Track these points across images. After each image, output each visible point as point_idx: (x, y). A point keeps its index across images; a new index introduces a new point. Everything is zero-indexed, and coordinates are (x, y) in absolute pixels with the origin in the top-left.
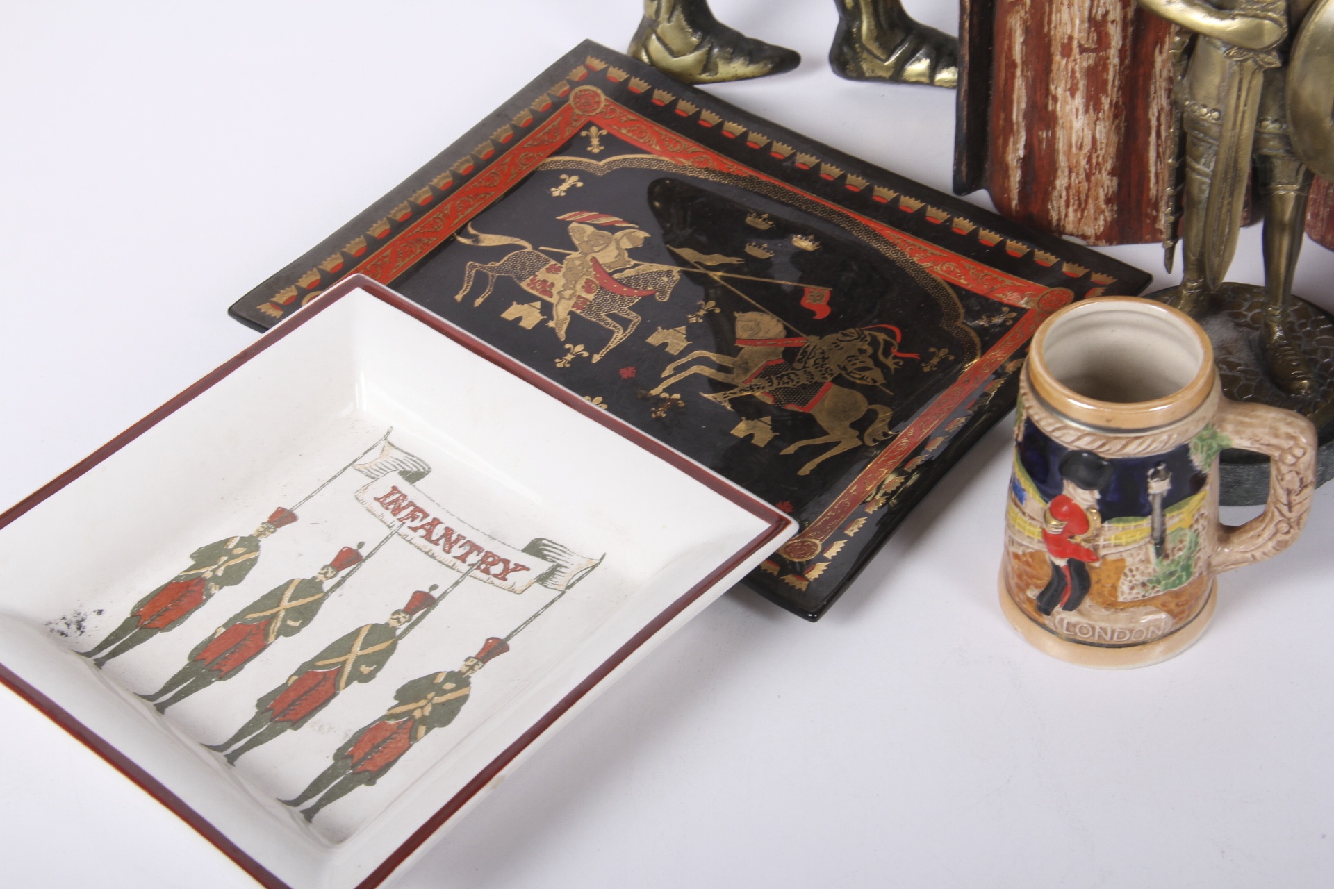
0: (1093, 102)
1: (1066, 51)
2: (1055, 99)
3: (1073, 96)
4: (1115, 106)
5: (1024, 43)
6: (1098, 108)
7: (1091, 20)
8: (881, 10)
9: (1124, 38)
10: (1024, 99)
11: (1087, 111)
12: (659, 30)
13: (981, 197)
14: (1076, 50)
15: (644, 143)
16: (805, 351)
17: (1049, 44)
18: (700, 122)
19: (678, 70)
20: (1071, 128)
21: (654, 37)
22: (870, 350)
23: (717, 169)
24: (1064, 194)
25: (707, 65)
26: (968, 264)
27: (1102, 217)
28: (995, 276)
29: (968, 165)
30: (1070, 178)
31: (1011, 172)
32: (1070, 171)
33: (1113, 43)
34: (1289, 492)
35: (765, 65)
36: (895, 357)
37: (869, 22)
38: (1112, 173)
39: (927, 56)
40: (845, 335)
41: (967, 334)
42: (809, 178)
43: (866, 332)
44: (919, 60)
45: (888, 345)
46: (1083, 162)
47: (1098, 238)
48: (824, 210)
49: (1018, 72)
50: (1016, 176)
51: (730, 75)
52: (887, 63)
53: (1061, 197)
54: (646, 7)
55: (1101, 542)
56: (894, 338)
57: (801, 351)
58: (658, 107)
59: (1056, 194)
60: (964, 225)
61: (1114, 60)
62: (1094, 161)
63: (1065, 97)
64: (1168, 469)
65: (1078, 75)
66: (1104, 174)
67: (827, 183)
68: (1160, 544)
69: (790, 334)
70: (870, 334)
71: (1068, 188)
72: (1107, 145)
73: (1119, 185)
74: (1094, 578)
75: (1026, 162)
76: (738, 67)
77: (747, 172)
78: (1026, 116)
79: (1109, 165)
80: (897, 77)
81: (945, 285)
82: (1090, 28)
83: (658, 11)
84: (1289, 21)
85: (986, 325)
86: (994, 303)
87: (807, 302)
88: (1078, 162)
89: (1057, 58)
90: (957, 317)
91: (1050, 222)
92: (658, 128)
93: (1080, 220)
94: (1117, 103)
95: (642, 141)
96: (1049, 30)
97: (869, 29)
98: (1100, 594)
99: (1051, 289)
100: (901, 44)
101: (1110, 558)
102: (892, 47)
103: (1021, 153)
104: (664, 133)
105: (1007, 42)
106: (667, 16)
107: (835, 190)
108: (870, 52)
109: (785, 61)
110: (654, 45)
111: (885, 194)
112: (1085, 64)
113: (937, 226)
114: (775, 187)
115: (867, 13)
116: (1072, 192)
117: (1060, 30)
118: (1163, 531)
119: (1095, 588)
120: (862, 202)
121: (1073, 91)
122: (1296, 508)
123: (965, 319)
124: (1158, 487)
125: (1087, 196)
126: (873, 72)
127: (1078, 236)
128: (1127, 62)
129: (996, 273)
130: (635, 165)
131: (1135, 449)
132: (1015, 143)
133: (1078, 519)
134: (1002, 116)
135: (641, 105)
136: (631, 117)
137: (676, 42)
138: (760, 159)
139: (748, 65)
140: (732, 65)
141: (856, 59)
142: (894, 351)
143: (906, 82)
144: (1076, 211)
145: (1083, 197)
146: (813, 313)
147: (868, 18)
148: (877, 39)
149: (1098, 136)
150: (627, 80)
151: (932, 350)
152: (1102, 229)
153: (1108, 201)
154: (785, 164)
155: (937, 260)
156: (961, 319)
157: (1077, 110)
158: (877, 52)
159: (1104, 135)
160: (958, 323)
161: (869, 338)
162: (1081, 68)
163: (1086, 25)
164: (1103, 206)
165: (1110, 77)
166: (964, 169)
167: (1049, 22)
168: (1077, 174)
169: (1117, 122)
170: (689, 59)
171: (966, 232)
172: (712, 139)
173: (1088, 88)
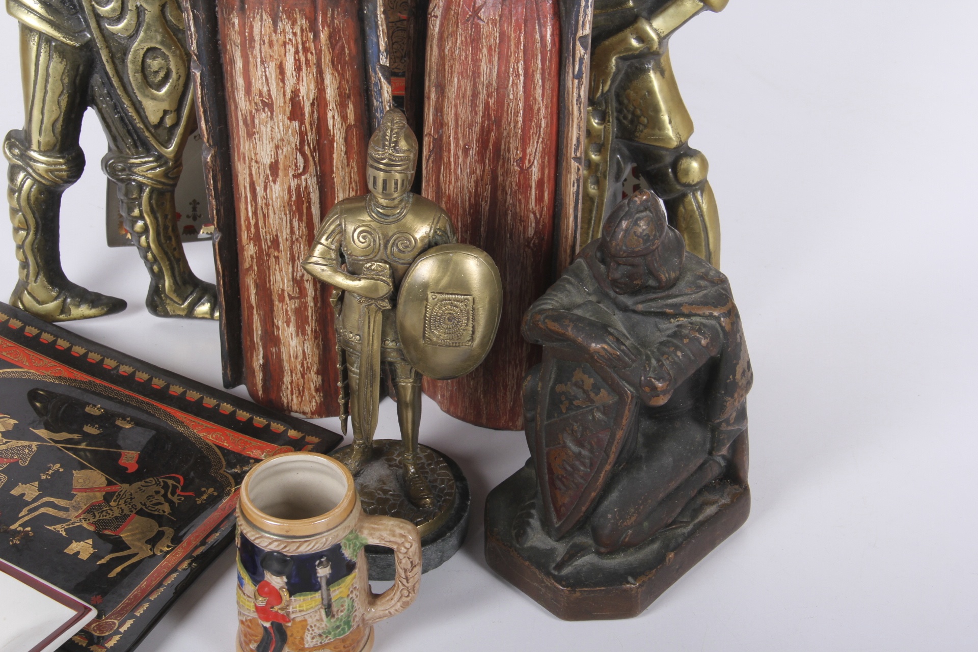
0: (301, 329)
1: (282, 299)
2: (278, 328)
3: (288, 326)
4: (315, 332)
5: (256, 294)
6: (304, 333)
7: (294, 279)
8: (177, 273)
9: (315, 290)
10: (260, 328)
11: (297, 335)
12: (29, 288)
13: (242, 390)
14: (287, 298)
15: (18, 361)
16: (119, 495)
17: (271, 294)
18: (56, 347)
19: (43, 313)
20: (289, 345)
21: (26, 292)
22: (163, 492)
23: (67, 376)
24: (289, 387)
25: (64, 309)
26: (229, 432)
27: (314, 400)
28: (246, 440)
29: (231, 369)
30: (292, 377)
31: (256, 374)
32: (292, 372)
33: (309, 294)
34: (405, 570)
35: (103, 309)
36: (179, 495)
37: (169, 281)
38: (318, 373)
39: (209, 301)
40: (146, 482)
41: (227, 478)
42: (128, 381)
43: (161, 480)
44: (203, 304)
45: (175, 488)
46: (299, 367)
47: (313, 413)
48: (137, 401)
49: (255, 312)
50: (259, 376)
51: (79, 316)
52: (182, 306)
53: (288, 388)
54: (20, 273)
55: (291, 610)
56: (179, 483)
57: (117, 494)
58: (28, 337)
59: (284, 386)
60: (227, 408)
61: (311, 304)
62: (305, 366)
63: (284, 326)
64: (328, 560)
65: (290, 313)
66: (313, 373)
67: (139, 384)
68: (328, 608)
69: (110, 483)
70: (163, 481)
71: (291, 383)
72: (312, 356)
73: (323, 380)
74: (289, 633)
75: (265, 367)
76: (84, 310)
77: (87, 378)
78: (261, 339)
79: (315, 368)
80: (190, 314)
81: (214, 446)
82: (293, 285)
83: (27, 276)
84: (394, 282)
85: (239, 472)
86: (245, 457)
87: (123, 462)
88: (296, 367)
89: (277, 303)
90: (221, 467)
91: (283, 404)
92: (28, 351)
93: (301, 403)
94: (316, 330)
95: (17, 360)
96: (270, 286)
97: (170, 286)
98: (294, 643)
99: (280, 447)
100: (191, 293)
101: (298, 620)
102: (185, 296)
103: (261, 362)
104: (32, 354)
105: (246, 293)
106: (34, 279)
107: (145, 389)
108: (172, 300)
109: (116, 306)
110: (27, 298)
111: (176, 390)
112: (293, 306)
113: (210, 409)
114: (105, 387)
115: (167, 275)
116: (294, 385)
117: (276, 286)
118: (330, 600)
119: (290, 640)
120: (162, 395)
121: (288, 323)
122: (411, 580)
123: (226, 468)
124: (323, 572)
125: (303, 388)
126: (174, 311)
127: (300, 413)
128: (319, 305)
129: (246, 438)
130: (12, 376)
131: (306, 549)
132: (257, 356)
133: (275, 595)
134: (248, 339)
135: (18, 337)
136: (10, 345)
137: (41, 294)
138: (95, 370)
139: (91, 309)
140: (80, 309)
141: (163, 304)
142: (178, 491)
143: (196, 318)
144: (297, 397)
145: (301, 388)
146: (127, 469)
147: (169, 278)
148: (175, 291)
149: (306, 350)
150: (8, 321)
151: (203, 489)
152: (314, 408)
153: (317, 390)
154: (112, 372)
155: (209, 431)
156: (224, 469)
157: (292, 334)
158: (176, 299)
159: (309, 349)
160: (222, 472)
161: (162, 484)
162: (291, 309)
163: (291, 283)
164: (314, 394)
165: (310, 315)
166: (229, 372)
167: (270, 281)
168: (296, 374)
169: (317, 341)
170: (51, 306)
171: (228, 412)
172: (65, 358)
173: (296, 321)
